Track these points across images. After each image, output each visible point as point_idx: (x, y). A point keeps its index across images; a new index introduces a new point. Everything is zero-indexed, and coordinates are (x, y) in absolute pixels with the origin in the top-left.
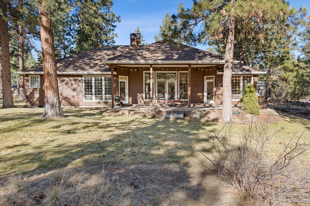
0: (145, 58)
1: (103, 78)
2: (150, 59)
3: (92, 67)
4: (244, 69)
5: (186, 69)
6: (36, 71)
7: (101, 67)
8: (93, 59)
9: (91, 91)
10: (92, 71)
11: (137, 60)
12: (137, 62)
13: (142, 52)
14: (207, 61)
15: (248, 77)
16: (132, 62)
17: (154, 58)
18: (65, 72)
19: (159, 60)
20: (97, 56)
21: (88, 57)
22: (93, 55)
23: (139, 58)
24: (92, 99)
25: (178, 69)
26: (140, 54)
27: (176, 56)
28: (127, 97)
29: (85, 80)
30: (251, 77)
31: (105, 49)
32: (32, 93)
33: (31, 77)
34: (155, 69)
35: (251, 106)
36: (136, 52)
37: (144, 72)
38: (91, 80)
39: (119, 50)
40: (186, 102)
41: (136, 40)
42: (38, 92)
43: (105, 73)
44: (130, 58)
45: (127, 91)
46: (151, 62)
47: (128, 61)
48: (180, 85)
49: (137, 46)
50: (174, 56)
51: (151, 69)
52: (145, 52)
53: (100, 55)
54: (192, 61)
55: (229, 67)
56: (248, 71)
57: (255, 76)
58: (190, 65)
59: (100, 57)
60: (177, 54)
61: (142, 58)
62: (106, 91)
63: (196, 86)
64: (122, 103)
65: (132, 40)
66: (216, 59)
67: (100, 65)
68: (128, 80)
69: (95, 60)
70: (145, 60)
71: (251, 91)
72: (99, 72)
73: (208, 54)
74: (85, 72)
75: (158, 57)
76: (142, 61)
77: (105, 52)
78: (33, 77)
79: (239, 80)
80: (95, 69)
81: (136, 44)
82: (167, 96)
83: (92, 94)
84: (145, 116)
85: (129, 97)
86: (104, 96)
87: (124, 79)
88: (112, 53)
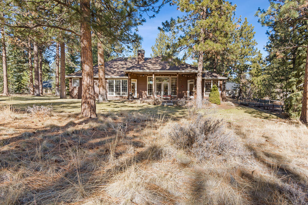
0: (148, 68)
1: (121, 81)
2: (152, 69)
3: (113, 73)
4: (213, 76)
5: (176, 75)
6: (77, 76)
7: (118, 73)
8: (112, 67)
9: (113, 89)
10: (113, 76)
11: (144, 70)
12: (144, 71)
13: (146, 64)
14: (188, 71)
15: (216, 81)
16: (141, 71)
17: (155, 68)
18: (95, 77)
19: (158, 70)
20: (114, 66)
21: (109, 66)
22: (112, 65)
23: (145, 68)
24: (113, 94)
25: (170, 75)
26: (146, 65)
27: (168, 67)
28: (136, 94)
29: (109, 82)
30: (218, 81)
31: (119, 60)
32: (73, 90)
33: (74, 79)
34: (155, 75)
35: (215, 99)
36: (143, 64)
37: (148, 77)
38: (113, 82)
39: (129, 61)
40: (175, 97)
41: (141, 55)
42: (77, 90)
43: (122, 77)
44: (140, 68)
45: (136, 89)
46: (153, 71)
47: (139, 70)
48: (171, 86)
49: (141, 59)
50: (167, 67)
51: (153, 75)
52: (149, 64)
53: (117, 65)
54: (178, 71)
55: (200, 75)
56: (216, 77)
57: (221, 80)
58: (178, 73)
59: (116, 66)
60: (169, 66)
61: (147, 68)
62: (122, 89)
63: (182, 87)
64: (133, 97)
65: (139, 54)
66: (194, 69)
67: (118, 72)
68: (137, 82)
69: (114, 68)
70: (150, 70)
71: (215, 90)
72: (118, 77)
73: (189, 66)
74: (109, 77)
75: (157, 68)
76: (148, 71)
77: (119, 62)
78: (75, 79)
79: (210, 83)
80: (115, 74)
81: (141, 57)
82: (162, 93)
83: (113, 91)
84: (149, 104)
85: (137, 93)
86: (121, 92)
87: (135, 82)
88: (124, 63)
